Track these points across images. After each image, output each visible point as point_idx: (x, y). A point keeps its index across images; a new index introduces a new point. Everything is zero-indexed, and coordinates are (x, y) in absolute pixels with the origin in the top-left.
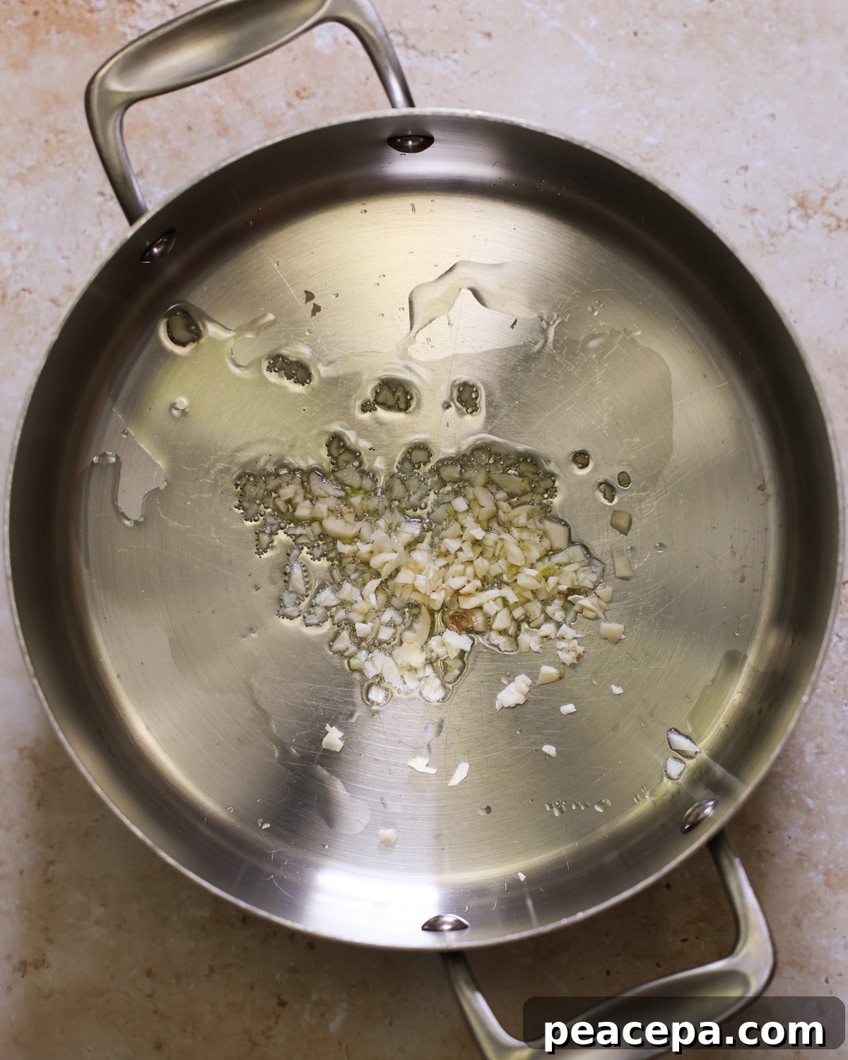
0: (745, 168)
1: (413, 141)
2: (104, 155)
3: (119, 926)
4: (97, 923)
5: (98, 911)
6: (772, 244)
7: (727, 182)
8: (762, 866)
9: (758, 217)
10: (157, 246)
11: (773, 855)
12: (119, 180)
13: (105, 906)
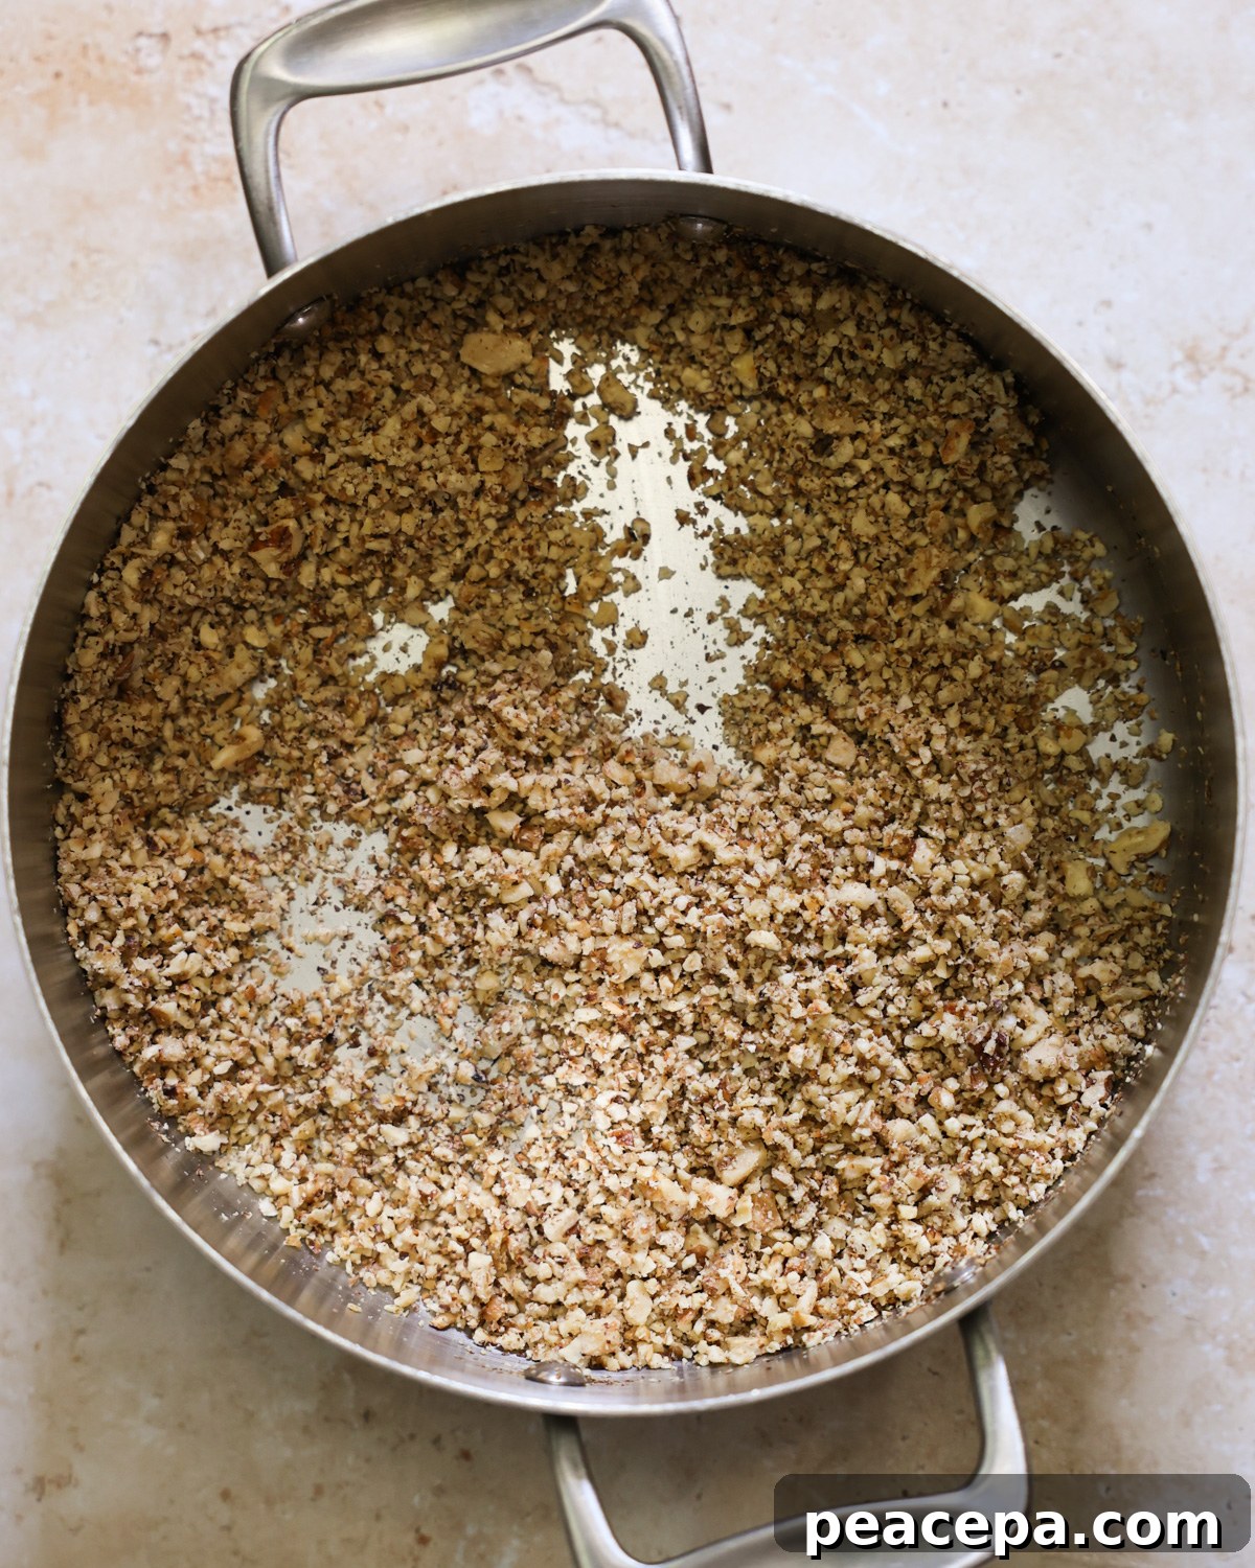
0: (1108, 304)
1: (704, 224)
2: (246, 170)
3: (181, 1426)
4: (148, 1421)
5: (151, 1403)
6: (1147, 416)
7: (1080, 324)
8: (1134, 1335)
9: (1126, 376)
10: (304, 315)
11: (1149, 1320)
12: (261, 208)
13: (160, 1396)
